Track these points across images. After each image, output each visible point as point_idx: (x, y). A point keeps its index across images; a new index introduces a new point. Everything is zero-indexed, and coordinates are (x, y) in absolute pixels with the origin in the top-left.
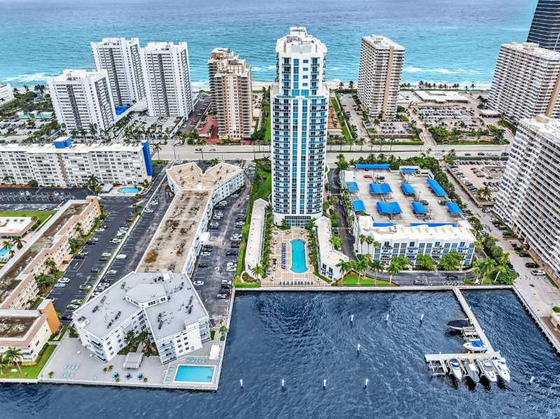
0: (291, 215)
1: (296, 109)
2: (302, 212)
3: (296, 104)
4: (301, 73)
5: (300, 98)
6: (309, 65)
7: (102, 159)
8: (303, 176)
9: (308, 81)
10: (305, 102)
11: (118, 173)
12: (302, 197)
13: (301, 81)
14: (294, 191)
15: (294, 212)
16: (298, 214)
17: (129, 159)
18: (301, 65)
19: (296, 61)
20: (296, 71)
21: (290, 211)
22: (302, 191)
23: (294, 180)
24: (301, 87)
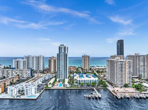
0: (60, 79)
1: (61, 56)
2: (63, 78)
3: (61, 54)
4: (62, 49)
5: (62, 54)
6: (64, 48)
7: (21, 72)
8: (63, 69)
9: (64, 51)
10: (63, 54)
11: (24, 75)
12: (63, 74)
13: (62, 51)
14: (61, 73)
15: (61, 78)
16: (62, 79)
17: (27, 72)
18: (62, 48)
19: (61, 47)
20: (61, 49)
21: (60, 78)
22: (63, 73)
23: (61, 70)
24: (62, 52)
